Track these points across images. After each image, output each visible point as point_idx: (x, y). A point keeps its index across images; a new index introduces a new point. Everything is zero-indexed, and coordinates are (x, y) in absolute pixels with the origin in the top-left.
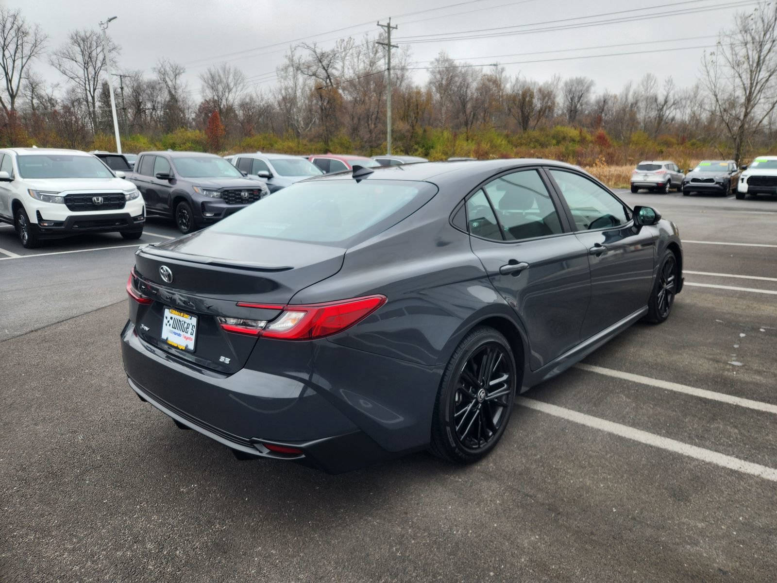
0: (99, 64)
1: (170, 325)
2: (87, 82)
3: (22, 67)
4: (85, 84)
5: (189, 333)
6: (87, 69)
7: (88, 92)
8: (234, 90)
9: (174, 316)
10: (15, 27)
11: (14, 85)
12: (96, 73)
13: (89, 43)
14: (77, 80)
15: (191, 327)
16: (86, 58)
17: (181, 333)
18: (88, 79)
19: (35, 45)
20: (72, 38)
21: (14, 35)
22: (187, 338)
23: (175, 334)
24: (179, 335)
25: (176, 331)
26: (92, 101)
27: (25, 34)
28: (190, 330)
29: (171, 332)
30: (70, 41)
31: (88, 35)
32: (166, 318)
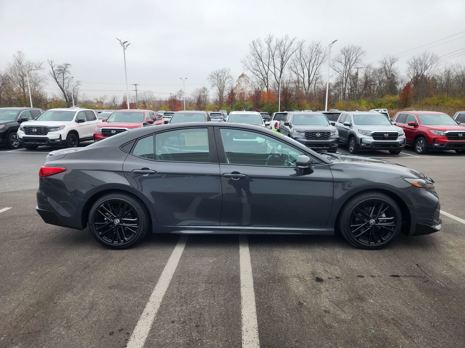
0: (352, 63)
2: (345, 73)
3: (316, 69)
4: (343, 74)
6: (346, 66)
7: (344, 78)
8: (429, 68)
10: (317, 50)
11: (311, 78)
12: (350, 68)
13: (349, 52)
14: (340, 72)
16: (347, 60)
18: (346, 71)
19: (323, 58)
20: (342, 51)
21: (315, 54)
26: (345, 83)
27: (321, 52)
30: (340, 53)
31: (350, 48)
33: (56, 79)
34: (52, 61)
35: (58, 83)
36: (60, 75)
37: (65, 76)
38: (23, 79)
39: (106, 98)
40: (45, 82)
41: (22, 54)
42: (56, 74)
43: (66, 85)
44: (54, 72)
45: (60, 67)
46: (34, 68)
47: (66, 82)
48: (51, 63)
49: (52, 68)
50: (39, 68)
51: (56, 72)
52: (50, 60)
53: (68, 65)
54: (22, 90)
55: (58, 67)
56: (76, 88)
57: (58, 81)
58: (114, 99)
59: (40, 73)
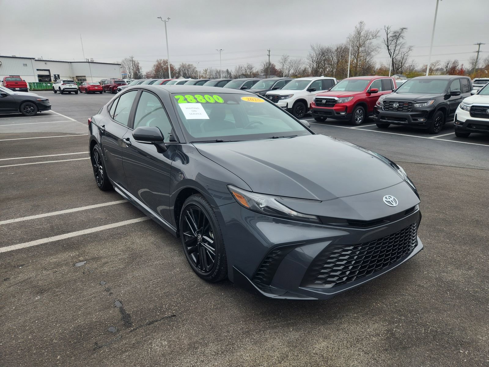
33: (388, 46)
34: (389, 27)
35: (389, 50)
36: (393, 42)
37: (398, 42)
38: (358, 50)
39: (438, 64)
40: (378, 51)
41: (363, 24)
42: (389, 41)
43: (397, 52)
44: (388, 39)
45: (395, 32)
46: (371, 37)
47: (397, 49)
48: (387, 29)
49: (387, 35)
50: (375, 36)
51: (390, 39)
52: (387, 27)
53: (404, 28)
54: (355, 61)
55: (393, 33)
56: (406, 54)
57: (389, 48)
58: (448, 64)
59: (375, 42)
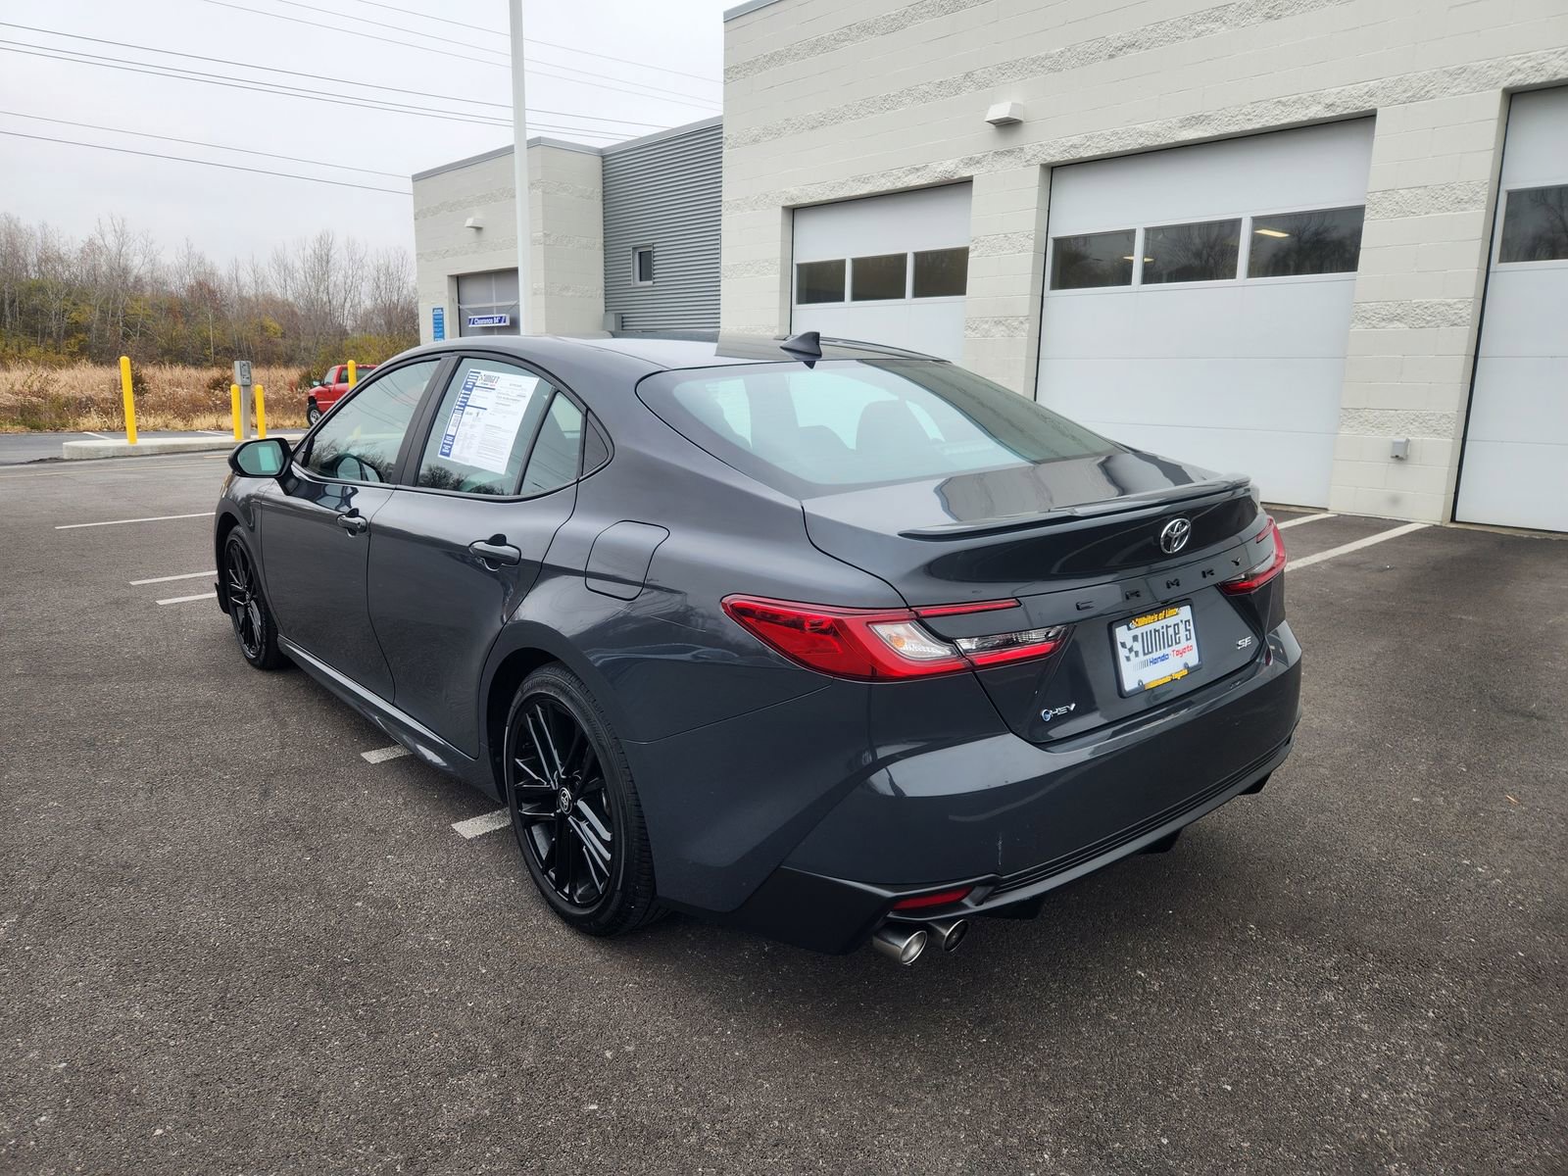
1: (1137, 653)
5: (1183, 639)
9: (1138, 632)
15: (1182, 627)
17: (1168, 651)
22: (1180, 653)
23: (1154, 661)
24: (1164, 658)
25: (1155, 655)
28: (1183, 633)
29: (1145, 664)
32: (1123, 645)
